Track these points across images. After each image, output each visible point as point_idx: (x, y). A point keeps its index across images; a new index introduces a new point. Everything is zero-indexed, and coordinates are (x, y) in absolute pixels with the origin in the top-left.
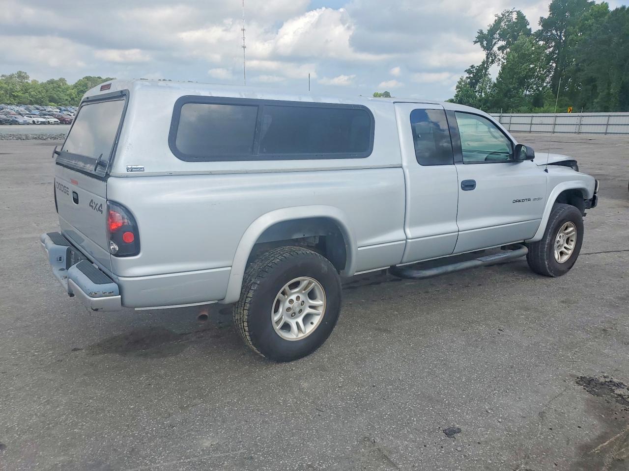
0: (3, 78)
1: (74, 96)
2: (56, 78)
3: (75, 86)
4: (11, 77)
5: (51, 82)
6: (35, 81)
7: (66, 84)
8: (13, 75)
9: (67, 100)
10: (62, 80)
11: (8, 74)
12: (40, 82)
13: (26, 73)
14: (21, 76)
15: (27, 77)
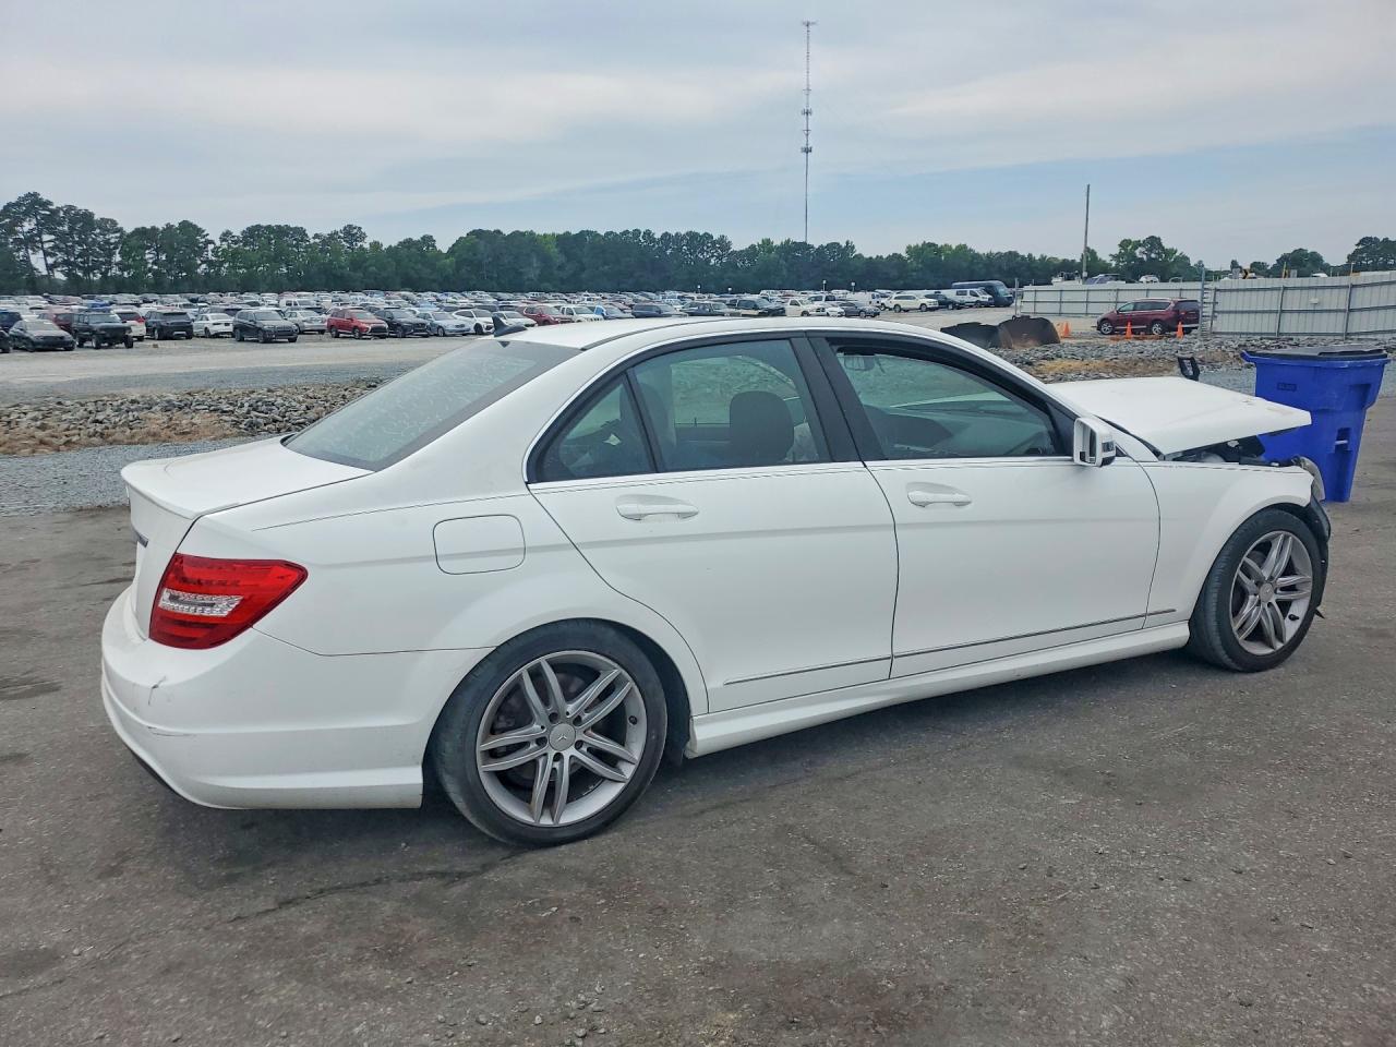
0: (317, 240)
1: (450, 271)
2: (416, 237)
3: (452, 251)
4: (333, 236)
5: (408, 243)
6: (376, 245)
7: (434, 246)
8: (336, 233)
9: (434, 281)
10: (428, 240)
11: (326, 232)
12: (385, 246)
13: (360, 228)
14: (352, 233)
15: (363, 237)
